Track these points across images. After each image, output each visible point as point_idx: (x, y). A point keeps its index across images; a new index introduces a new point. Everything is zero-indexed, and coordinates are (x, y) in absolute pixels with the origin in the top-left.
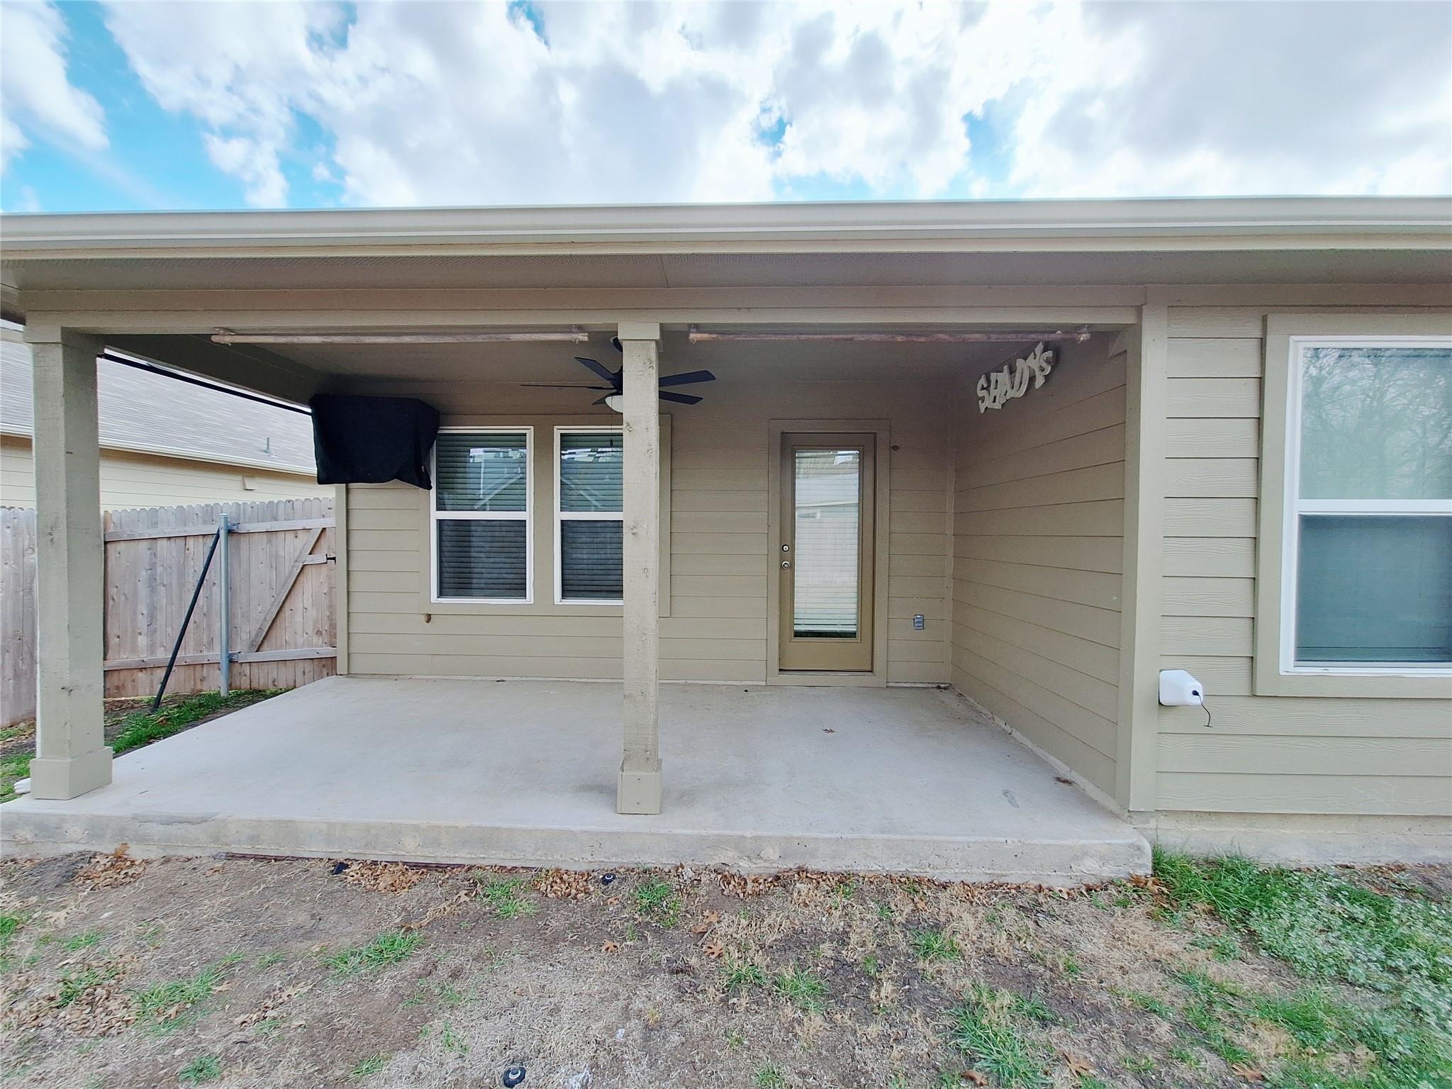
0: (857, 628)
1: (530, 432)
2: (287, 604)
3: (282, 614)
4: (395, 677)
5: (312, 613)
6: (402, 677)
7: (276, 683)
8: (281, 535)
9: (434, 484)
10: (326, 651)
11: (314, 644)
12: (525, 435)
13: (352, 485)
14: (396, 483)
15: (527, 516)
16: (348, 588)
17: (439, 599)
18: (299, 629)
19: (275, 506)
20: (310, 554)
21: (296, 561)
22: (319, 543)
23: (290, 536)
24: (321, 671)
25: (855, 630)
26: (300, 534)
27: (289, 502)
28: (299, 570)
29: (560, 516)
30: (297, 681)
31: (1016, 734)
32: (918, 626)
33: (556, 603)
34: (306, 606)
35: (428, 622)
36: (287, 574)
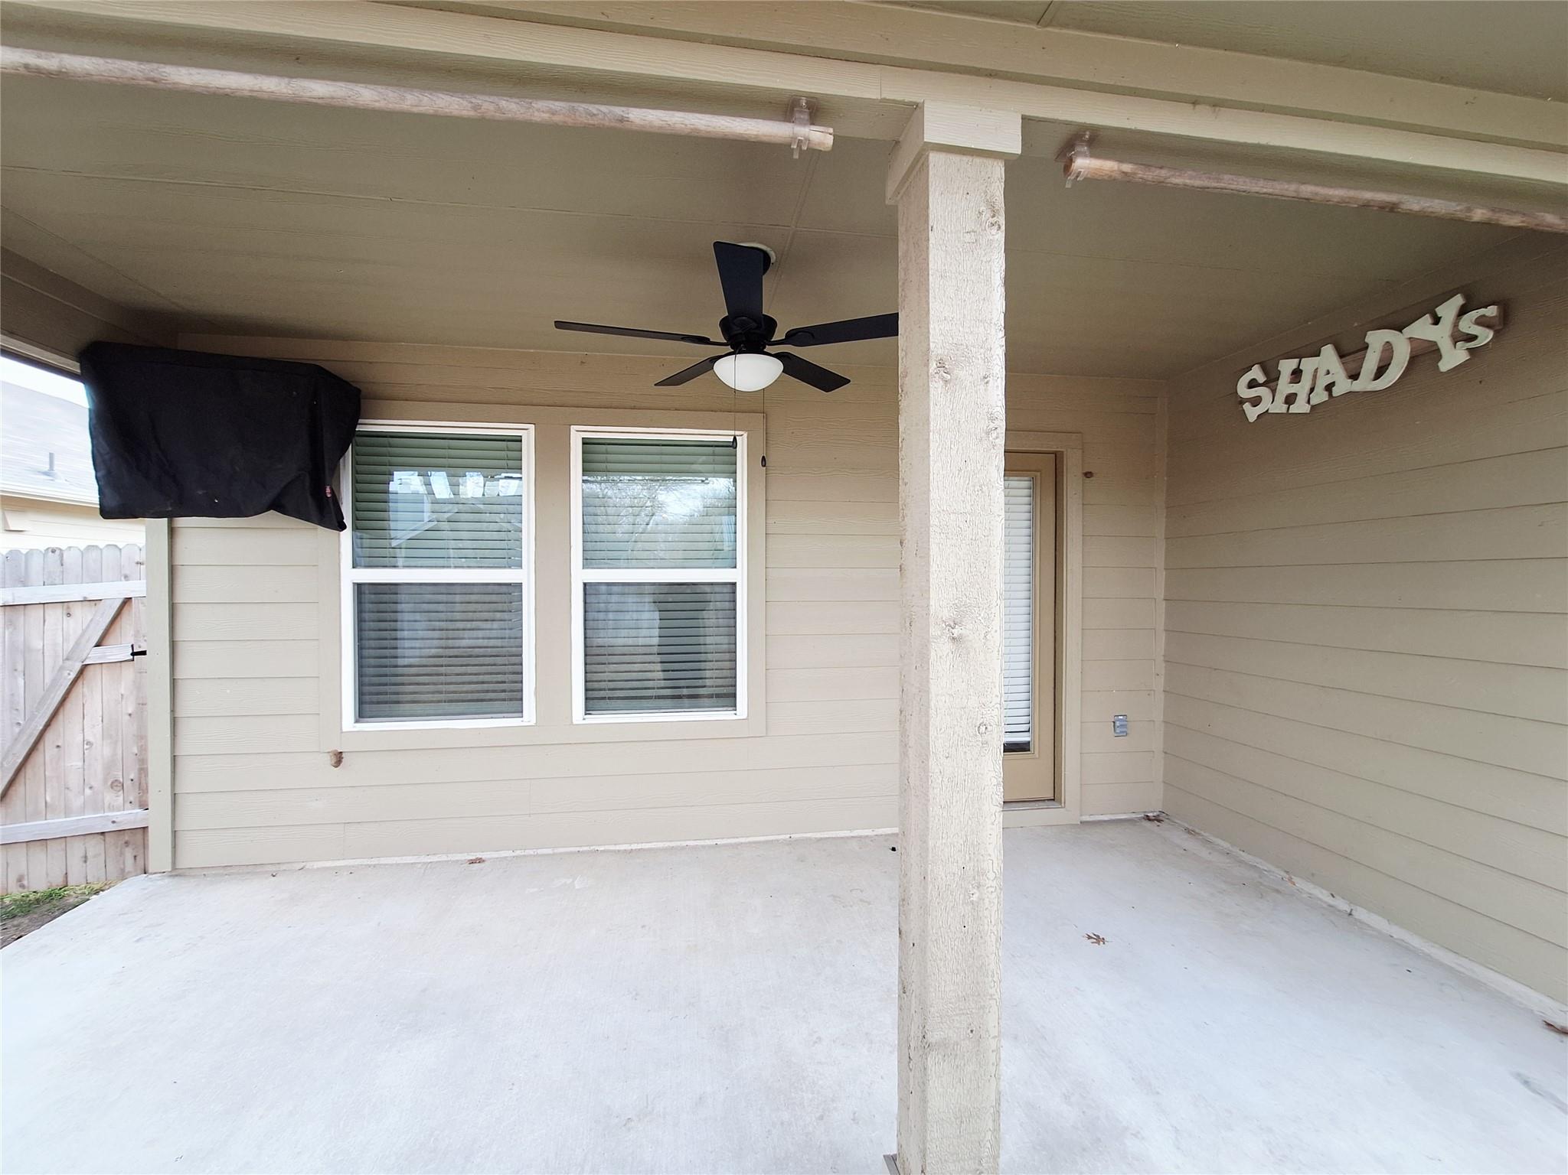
0: (1033, 737)
1: (528, 435)
2: (49, 736)
3: (37, 757)
4: (271, 870)
5: (103, 751)
6: (283, 867)
7: (25, 882)
8: (36, 614)
9: (348, 520)
10: (129, 817)
11: (106, 805)
12: (519, 440)
13: (182, 522)
14: (272, 517)
15: (524, 575)
16: (173, 711)
17: (358, 725)
18: (74, 781)
19: (23, 557)
20: (98, 645)
21: (67, 659)
22: (117, 625)
23: (54, 615)
24: (122, 854)
25: (1028, 739)
26: (77, 610)
27: (53, 551)
28: (73, 676)
29: (580, 575)
30: (69, 875)
31: (1361, 914)
32: (1121, 732)
33: (575, 722)
34: (89, 737)
35: (336, 767)
36: (48, 680)
